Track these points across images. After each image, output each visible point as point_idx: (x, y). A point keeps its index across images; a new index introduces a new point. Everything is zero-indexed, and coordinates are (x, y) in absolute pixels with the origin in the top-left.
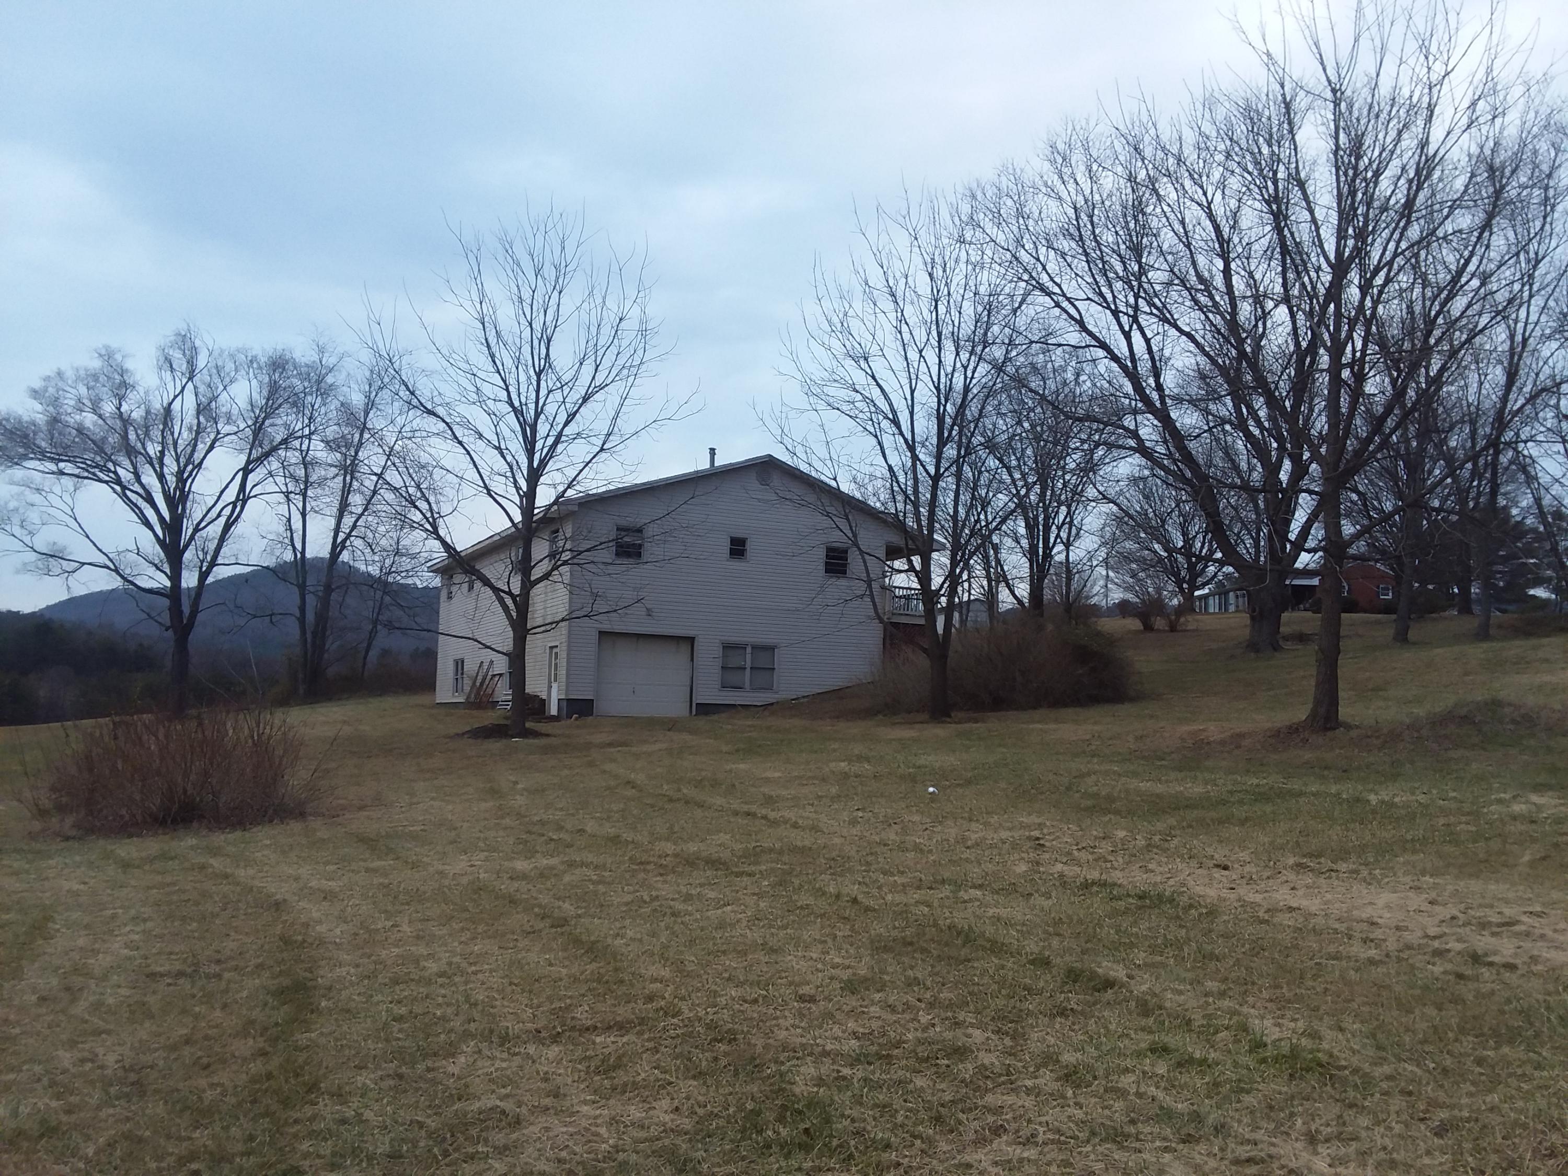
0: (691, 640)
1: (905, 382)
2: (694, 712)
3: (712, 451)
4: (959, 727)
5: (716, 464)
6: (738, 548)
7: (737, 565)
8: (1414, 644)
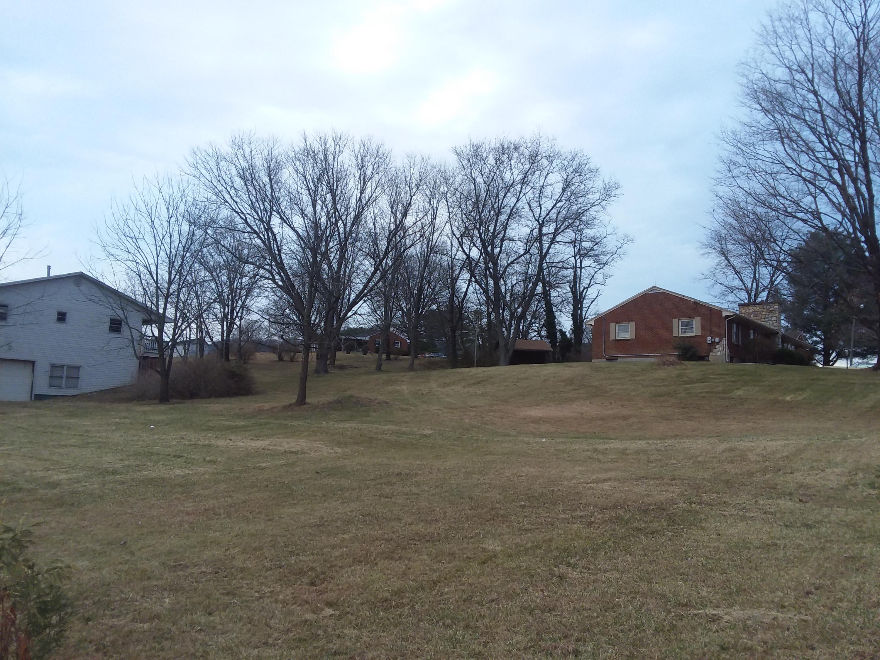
0: (33, 363)
1: (154, 250)
2: (33, 399)
3: (49, 268)
4: (172, 406)
5: (51, 275)
6: (62, 317)
7: (62, 326)
8: (384, 371)
